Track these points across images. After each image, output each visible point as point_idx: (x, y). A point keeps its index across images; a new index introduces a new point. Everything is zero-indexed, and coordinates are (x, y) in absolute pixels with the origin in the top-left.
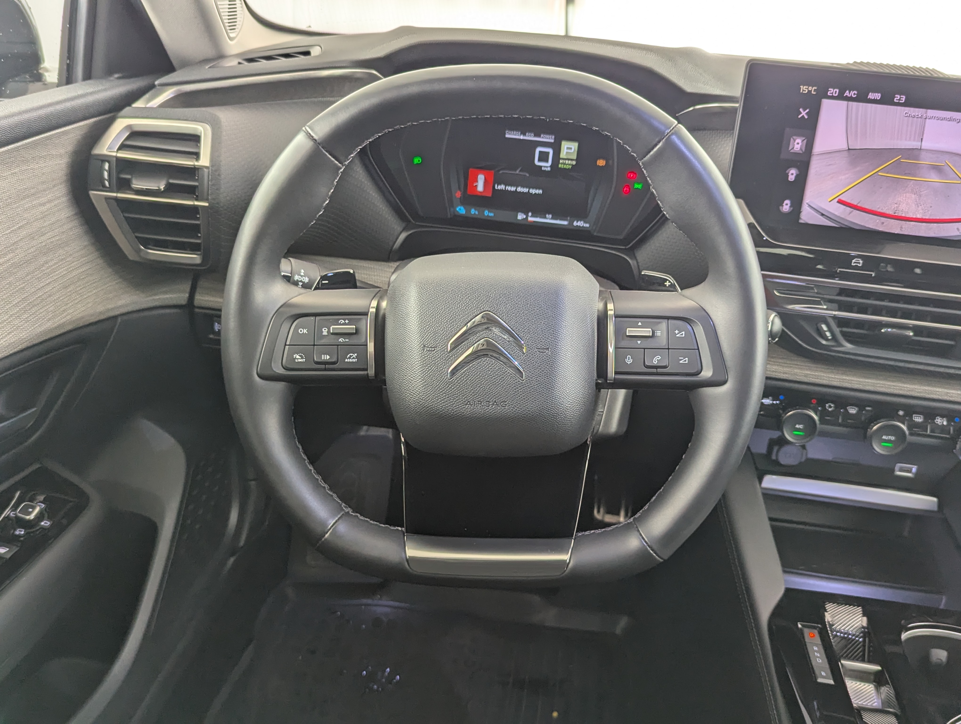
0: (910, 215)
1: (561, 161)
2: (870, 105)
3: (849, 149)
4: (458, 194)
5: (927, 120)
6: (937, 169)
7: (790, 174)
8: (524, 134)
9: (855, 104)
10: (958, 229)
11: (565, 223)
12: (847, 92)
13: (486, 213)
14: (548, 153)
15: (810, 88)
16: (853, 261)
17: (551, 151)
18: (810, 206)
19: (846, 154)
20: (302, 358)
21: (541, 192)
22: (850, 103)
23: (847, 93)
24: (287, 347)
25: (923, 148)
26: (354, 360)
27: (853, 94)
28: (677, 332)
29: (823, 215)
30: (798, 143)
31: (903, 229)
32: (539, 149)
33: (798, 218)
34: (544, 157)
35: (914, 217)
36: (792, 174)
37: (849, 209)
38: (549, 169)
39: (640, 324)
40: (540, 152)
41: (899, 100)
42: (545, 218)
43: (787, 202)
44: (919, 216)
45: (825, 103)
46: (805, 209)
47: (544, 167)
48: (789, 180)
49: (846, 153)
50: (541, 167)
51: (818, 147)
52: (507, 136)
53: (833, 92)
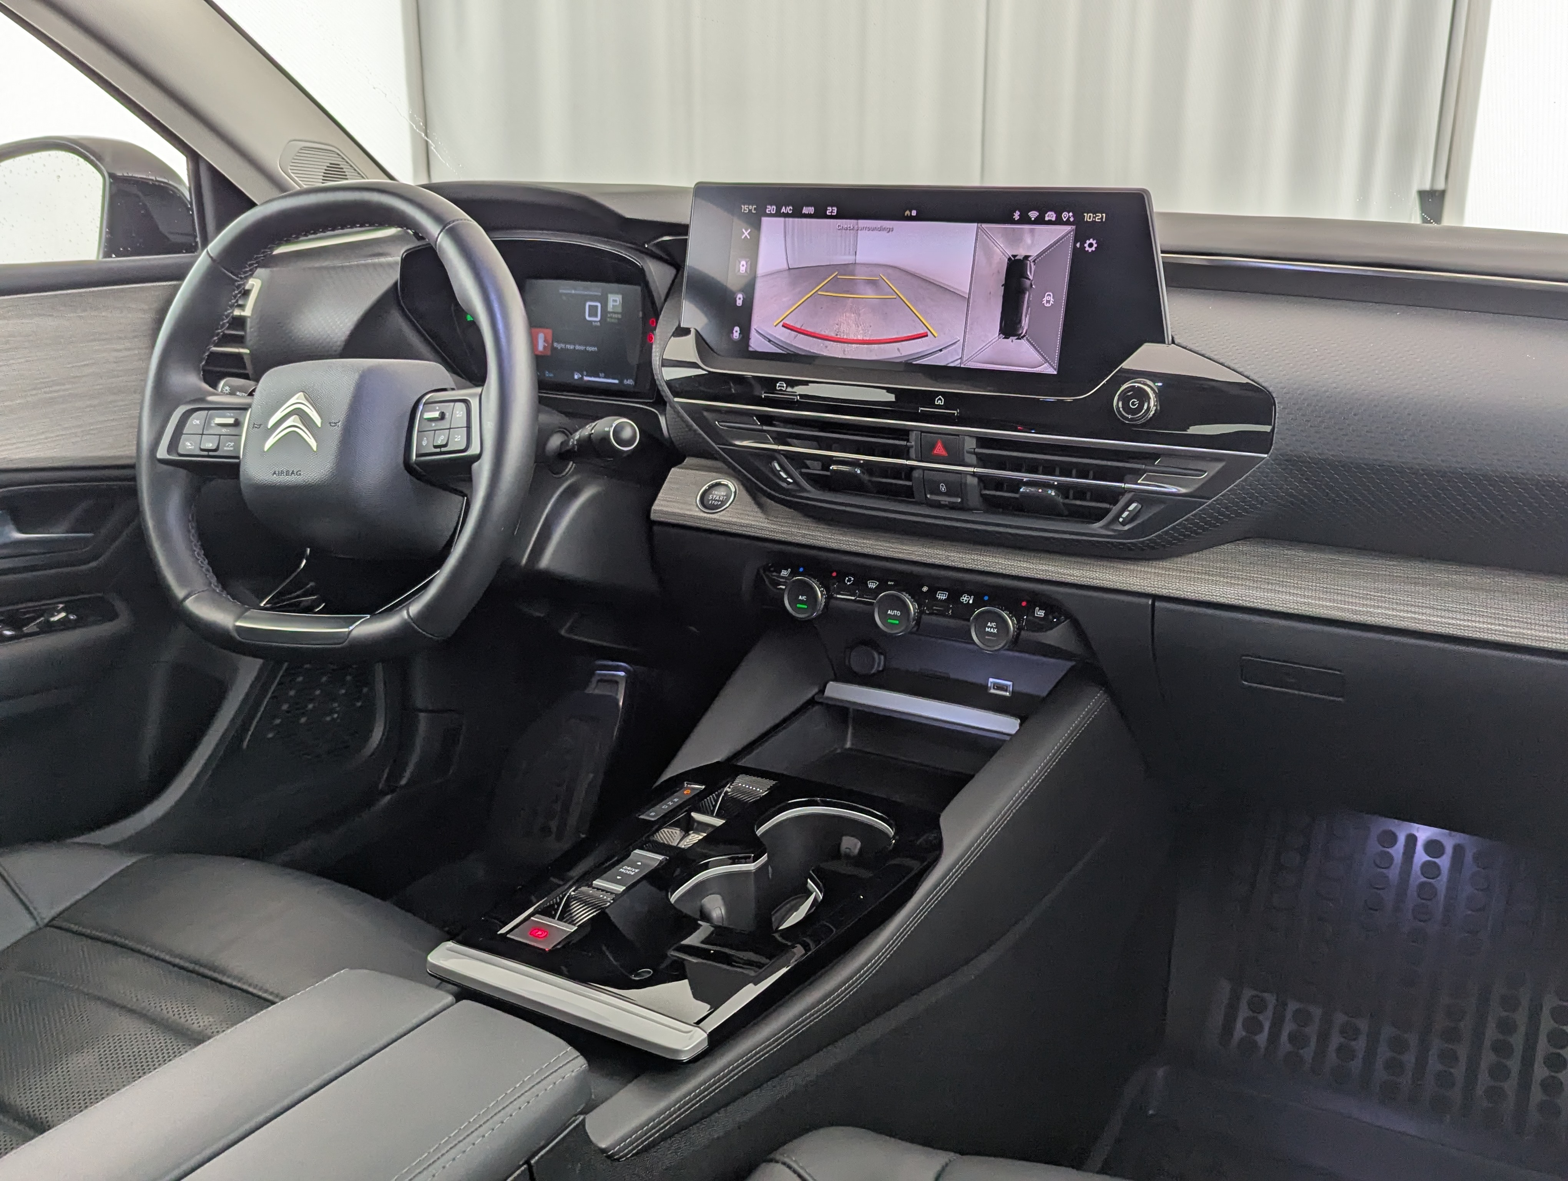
0: (852, 337)
1: (609, 315)
2: (804, 220)
3: (789, 269)
5: (859, 231)
6: (873, 283)
7: (737, 299)
8: (576, 289)
9: (791, 219)
10: (898, 349)
11: (616, 381)
12: (784, 208)
14: (597, 306)
15: (750, 207)
16: (778, 385)
18: (757, 332)
19: (786, 274)
21: (596, 349)
22: (787, 219)
23: (783, 210)
25: (857, 262)
26: (231, 449)
27: (789, 209)
28: (457, 413)
29: (770, 341)
30: (743, 266)
31: (846, 353)
32: (588, 304)
33: (748, 345)
34: (593, 310)
35: (855, 338)
36: (740, 299)
37: (794, 333)
38: (598, 324)
39: (437, 408)
40: (590, 306)
41: (832, 212)
42: (599, 377)
43: (737, 329)
44: (860, 337)
45: (765, 220)
46: (754, 335)
47: (595, 322)
48: (738, 305)
49: (787, 272)
50: (591, 322)
51: (761, 270)
52: (561, 291)
53: (771, 209)
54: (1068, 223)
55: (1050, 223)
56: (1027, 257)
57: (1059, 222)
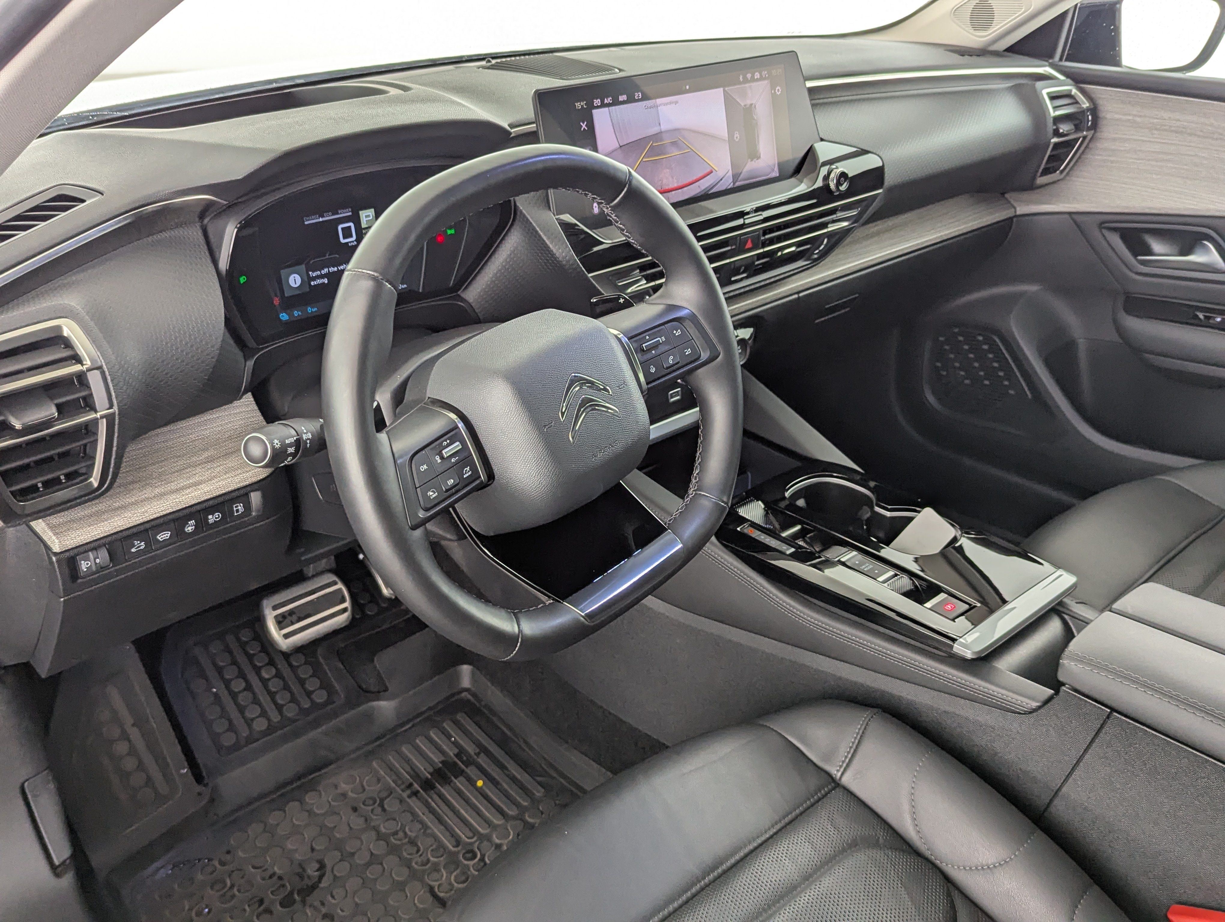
0: (671, 186)
2: (622, 106)
3: (620, 147)
4: (277, 301)
5: (658, 107)
6: (675, 144)
8: (323, 216)
9: (613, 108)
10: (699, 186)
12: (606, 99)
13: (309, 310)
14: (350, 227)
15: (582, 104)
17: (351, 224)
19: (619, 151)
20: (435, 493)
22: (610, 108)
23: (606, 101)
24: (418, 490)
25: (662, 130)
26: (470, 473)
27: (609, 100)
28: (675, 332)
32: (340, 227)
34: (347, 233)
38: (355, 243)
39: (647, 337)
40: (342, 229)
41: (638, 97)
43: (595, 205)
44: (675, 186)
45: (595, 112)
47: (350, 242)
49: (619, 150)
50: (347, 243)
52: (306, 223)
53: (597, 102)
54: (765, 79)
55: (757, 80)
56: (751, 105)
57: (761, 79)
